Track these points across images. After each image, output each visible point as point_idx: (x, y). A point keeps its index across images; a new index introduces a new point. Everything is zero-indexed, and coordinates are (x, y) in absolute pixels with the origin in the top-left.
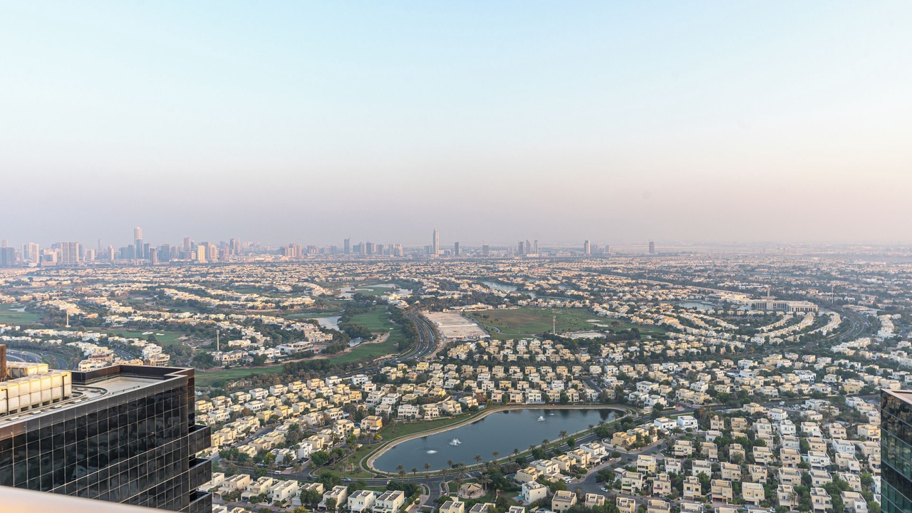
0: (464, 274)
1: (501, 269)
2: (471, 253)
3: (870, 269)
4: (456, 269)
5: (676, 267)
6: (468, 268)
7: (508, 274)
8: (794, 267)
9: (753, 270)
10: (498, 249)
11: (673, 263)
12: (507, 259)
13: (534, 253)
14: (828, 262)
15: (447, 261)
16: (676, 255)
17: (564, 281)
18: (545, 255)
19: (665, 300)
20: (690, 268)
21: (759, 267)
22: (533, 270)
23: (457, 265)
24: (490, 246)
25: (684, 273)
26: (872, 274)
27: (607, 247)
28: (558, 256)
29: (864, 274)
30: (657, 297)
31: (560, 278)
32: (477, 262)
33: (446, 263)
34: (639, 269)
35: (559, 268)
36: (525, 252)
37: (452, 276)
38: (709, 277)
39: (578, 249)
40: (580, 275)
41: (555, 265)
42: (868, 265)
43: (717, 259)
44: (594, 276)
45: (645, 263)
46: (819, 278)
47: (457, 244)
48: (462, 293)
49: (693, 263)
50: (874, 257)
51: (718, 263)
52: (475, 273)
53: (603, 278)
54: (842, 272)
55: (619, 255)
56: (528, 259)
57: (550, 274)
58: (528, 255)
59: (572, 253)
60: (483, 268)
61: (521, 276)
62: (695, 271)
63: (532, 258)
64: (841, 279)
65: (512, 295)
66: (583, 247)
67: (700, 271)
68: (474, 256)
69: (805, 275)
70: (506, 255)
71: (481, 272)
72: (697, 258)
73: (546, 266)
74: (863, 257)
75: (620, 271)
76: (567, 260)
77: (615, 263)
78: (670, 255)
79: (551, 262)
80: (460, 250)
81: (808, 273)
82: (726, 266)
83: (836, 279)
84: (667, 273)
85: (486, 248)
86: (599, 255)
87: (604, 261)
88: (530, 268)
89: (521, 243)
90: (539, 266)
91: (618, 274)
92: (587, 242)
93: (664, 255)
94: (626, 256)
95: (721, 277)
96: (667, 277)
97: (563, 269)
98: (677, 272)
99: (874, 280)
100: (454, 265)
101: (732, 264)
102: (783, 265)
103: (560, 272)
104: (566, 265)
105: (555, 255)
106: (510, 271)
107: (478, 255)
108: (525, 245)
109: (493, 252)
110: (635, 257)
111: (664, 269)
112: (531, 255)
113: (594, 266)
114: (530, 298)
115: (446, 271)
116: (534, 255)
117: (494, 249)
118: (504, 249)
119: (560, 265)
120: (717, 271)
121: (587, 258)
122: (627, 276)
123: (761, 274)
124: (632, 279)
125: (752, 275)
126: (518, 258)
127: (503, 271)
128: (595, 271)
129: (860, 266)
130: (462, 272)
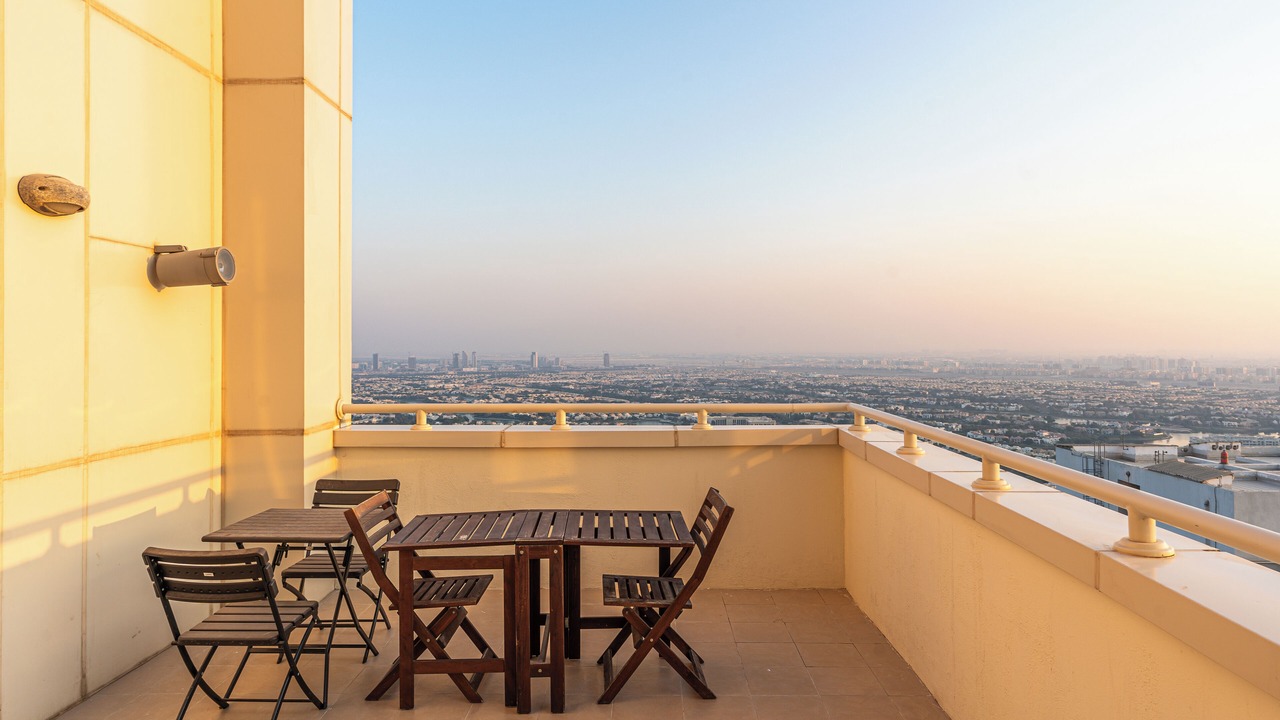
0: (384, 392)
1: (432, 386)
2: (394, 366)
3: (824, 382)
4: (375, 387)
5: (633, 382)
6: (390, 385)
7: (441, 392)
8: (753, 381)
9: (712, 384)
10: (427, 362)
11: (629, 378)
12: (439, 375)
13: (471, 366)
14: (785, 374)
15: (363, 377)
16: (633, 368)
17: (507, 399)
18: (484, 368)
19: (622, 419)
20: (648, 383)
21: (718, 380)
22: (471, 387)
23: (375, 382)
24: (418, 358)
25: (642, 389)
26: (826, 387)
27: (557, 359)
28: (500, 370)
29: (819, 387)
30: (613, 415)
31: (503, 396)
32: (402, 378)
33: (361, 380)
34: (593, 384)
35: (502, 385)
36: (460, 365)
37: (369, 396)
38: (668, 392)
39: (524, 362)
40: (526, 392)
41: (497, 381)
42: (822, 378)
43: (676, 372)
44: (542, 393)
45: (600, 378)
46: (777, 392)
47: (376, 356)
48: (382, 416)
49: (651, 378)
50: (828, 369)
51: (677, 376)
52: (399, 392)
53: (553, 395)
54: (798, 385)
55: (570, 368)
56: (464, 373)
57: (491, 391)
58: (464, 370)
59: (516, 366)
60: (409, 385)
61: (456, 395)
62: (654, 386)
63: (469, 373)
64: (797, 393)
65: (445, 417)
66: (529, 359)
67: (658, 386)
68: (398, 370)
69: (764, 389)
70: (437, 369)
71: (406, 390)
72: (654, 372)
73: (486, 381)
74: (817, 369)
75: (571, 387)
76: (511, 375)
77: (566, 378)
78: (627, 368)
79: (493, 377)
80: (380, 364)
81: (766, 387)
82: (685, 381)
83: (793, 392)
84: (624, 388)
85: (412, 361)
86: (547, 368)
87: (554, 376)
88: (467, 385)
89: (457, 355)
90: (478, 382)
91: (569, 390)
92: (534, 353)
93: (620, 368)
94: (578, 370)
95: (680, 393)
96: (623, 393)
97: (506, 385)
98: (634, 387)
99: (827, 394)
100: (371, 382)
101: (692, 378)
102: (743, 379)
103: (503, 389)
104: (510, 381)
105: (496, 369)
106: (443, 388)
107: (403, 369)
108: (460, 358)
109: (422, 365)
110: (588, 371)
111: (620, 384)
112: (468, 370)
113: (542, 382)
114: (467, 420)
115: (362, 389)
116: (472, 369)
117: (422, 362)
118: (435, 362)
119: (503, 380)
120: (677, 386)
121: (534, 372)
122: (579, 392)
123: (720, 387)
124: (585, 396)
125: (711, 390)
126: (452, 373)
127: (434, 389)
128: (544, 387)
129: (815, 379)
130: (382, 390)
